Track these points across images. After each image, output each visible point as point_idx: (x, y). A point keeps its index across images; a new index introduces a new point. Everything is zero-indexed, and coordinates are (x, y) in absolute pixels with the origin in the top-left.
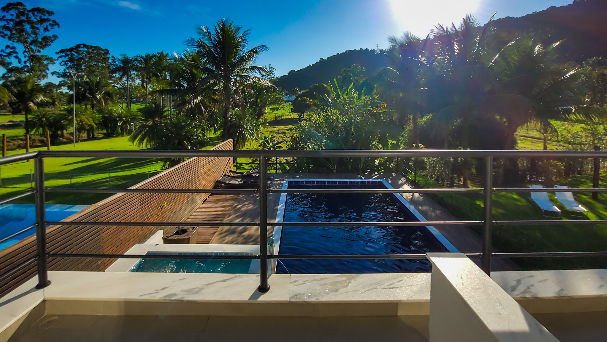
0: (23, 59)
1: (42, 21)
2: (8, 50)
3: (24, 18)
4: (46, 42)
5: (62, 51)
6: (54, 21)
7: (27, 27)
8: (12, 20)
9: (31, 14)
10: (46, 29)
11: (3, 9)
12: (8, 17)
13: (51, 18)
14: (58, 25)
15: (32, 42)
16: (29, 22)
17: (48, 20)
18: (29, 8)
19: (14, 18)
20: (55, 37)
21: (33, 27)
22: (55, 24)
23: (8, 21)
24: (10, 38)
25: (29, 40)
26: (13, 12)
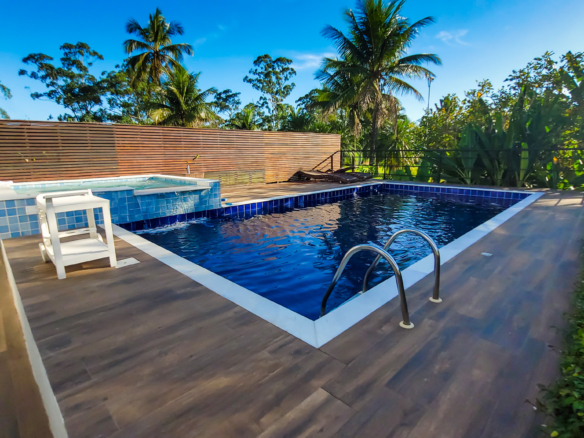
0: (272, 109)
1: (284, 70)
2: (262, 102)
3: (270, 70)
4: (287, 90)
5: (300, 99)
6: (292, 69)
7: (274, 79)
8: (262, 73)
9: (276, 65)
10: (286, 78)
11: (255, 63)
12: (259, 70)
13: (291, 66)
14: (295, 72)
15: (277, 93)
16: (275, 73)
17: (288, 69)
18: (274, 59)
19: (263, 70)
20: (293, 85)
21: (277, 78)
22: (293, 72)
23: (259, 74)
24: (262, 90)
25: (275, 90)
26: (263, 65)
